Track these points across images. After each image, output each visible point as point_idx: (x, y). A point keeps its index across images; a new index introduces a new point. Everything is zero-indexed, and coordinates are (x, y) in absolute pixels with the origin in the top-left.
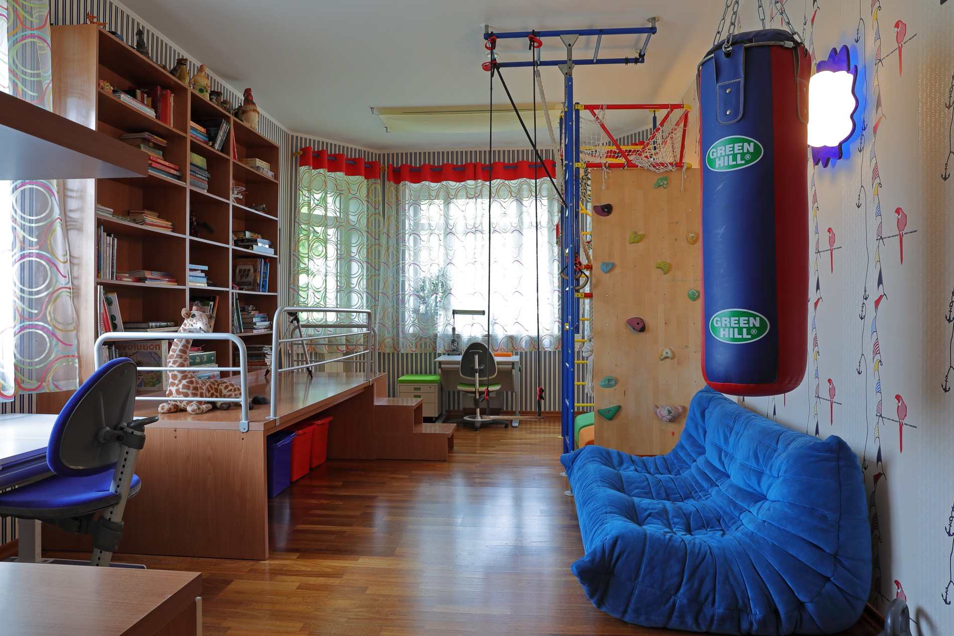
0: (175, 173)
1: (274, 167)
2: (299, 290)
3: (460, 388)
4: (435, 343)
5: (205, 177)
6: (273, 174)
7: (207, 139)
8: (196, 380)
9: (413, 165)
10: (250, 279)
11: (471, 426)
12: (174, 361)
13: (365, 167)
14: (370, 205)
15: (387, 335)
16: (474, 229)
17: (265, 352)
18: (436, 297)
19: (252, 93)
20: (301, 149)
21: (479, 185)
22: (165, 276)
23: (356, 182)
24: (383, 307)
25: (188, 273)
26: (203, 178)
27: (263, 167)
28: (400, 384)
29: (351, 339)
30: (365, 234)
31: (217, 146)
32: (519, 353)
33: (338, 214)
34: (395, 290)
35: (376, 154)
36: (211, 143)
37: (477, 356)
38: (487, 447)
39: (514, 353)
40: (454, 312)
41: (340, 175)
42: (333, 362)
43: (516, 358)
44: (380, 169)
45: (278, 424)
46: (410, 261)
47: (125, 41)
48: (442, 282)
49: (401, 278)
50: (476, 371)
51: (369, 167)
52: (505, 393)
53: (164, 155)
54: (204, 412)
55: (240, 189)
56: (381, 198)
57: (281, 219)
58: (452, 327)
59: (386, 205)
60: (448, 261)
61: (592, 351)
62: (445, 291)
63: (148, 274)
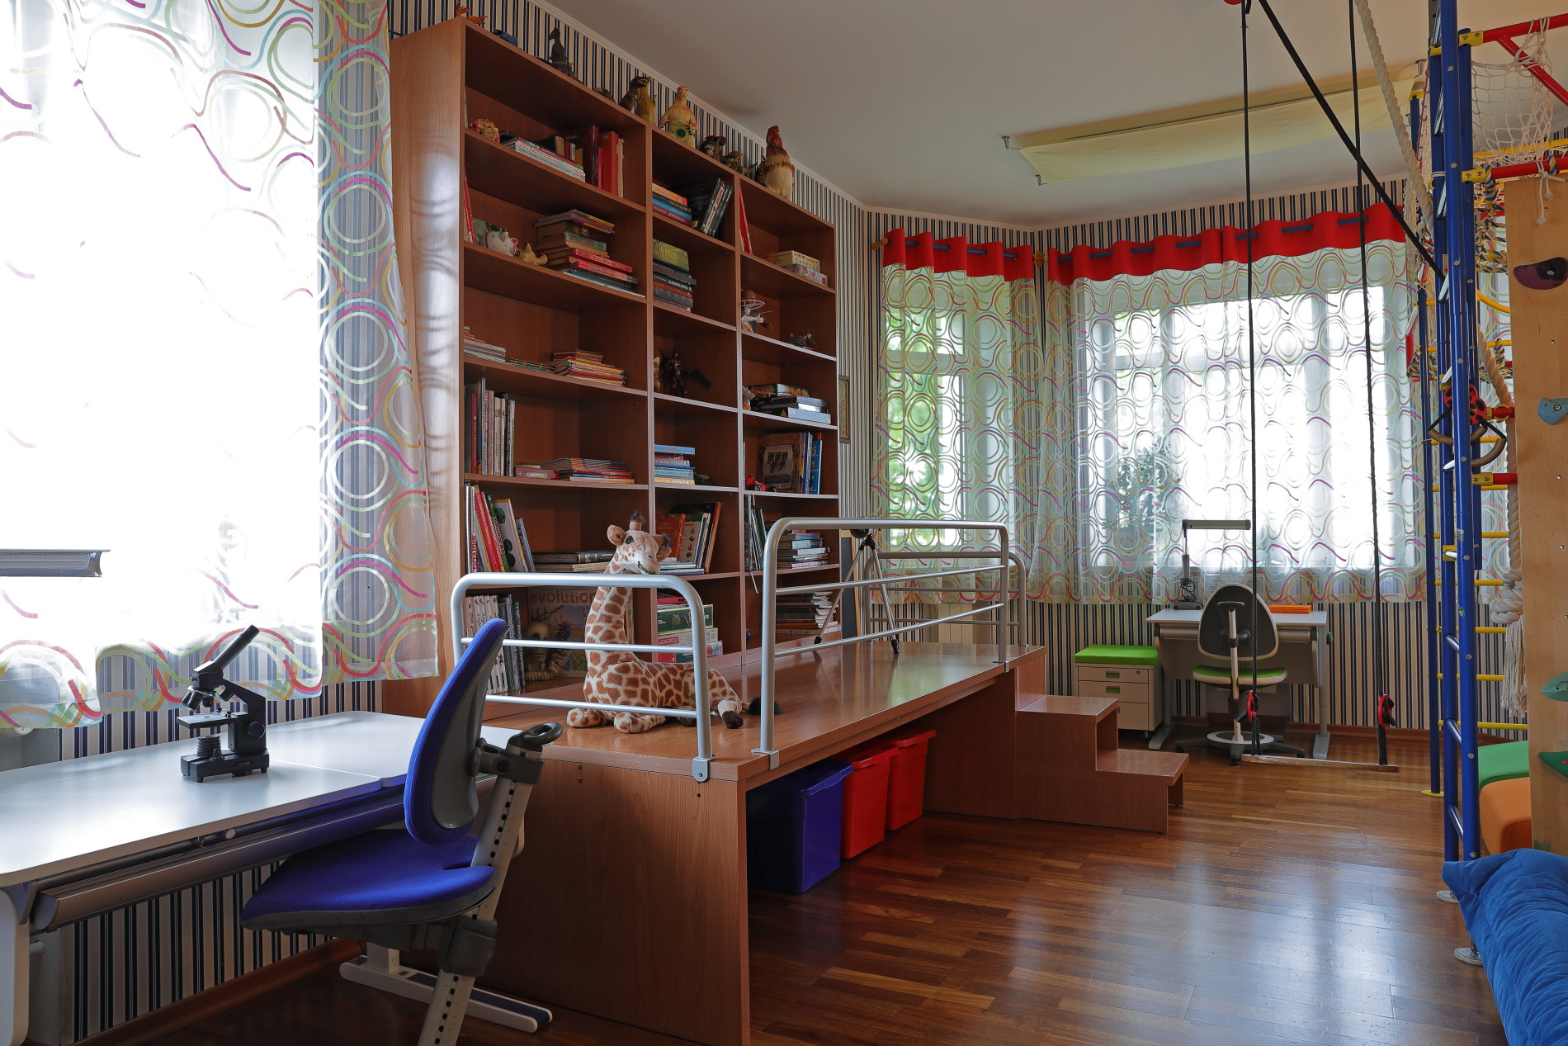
0: (625, 278)
1: (828, 266)
2: (888, 491)
3: (1199, 676)
4: (1149, 585)
5: (687, 285)
6: (825, 277)
7: (689, 217)
8: (634, 666)
9: (1097, 246)
10: (788, 470)
11: (1224, 755)
12: (595, 627)
13: (1006, 259)
14: (1017, 329)
15: (1054, 570)
16: (1222, 360)
17: (816, 604)
18: (1150, 496)
19: (780, 133)
20: (887, 235)
21: (1229, 271)
22: (612, 467)
23: (990, 287)
24: (1047, 517)
25: (651, 459)
26: (683, 286)
27: (806, 266)
28: (1078, 665)
29: (987, 578)
30: (1010, 383)
31: (707, 227)
32: (1326, 606)
33: (959, 349)
34: (1069, 483)
35: (1025, 234)
36: (696, 223)
37: (1234, 612)
38: (1258, 805)
39: (1316, 605)
40: (1187, 525)
41: (958, 276)
42: (953, 620)
43: (1319, 618)
44: (1034, 259)
45: (775, 764)
46: (1097, 428)
47: (521, 45)
48: (1161, 467)
49: (1079, 461)
50: (1232, 643)
51: (1013, 258)
52: (1296, 687)
53: (608, 250)
54: (646, 729)
55: (754, 304)
56: (1037, 313)
57: (845, 359)
58: (1182, 553)
59: (1048, 326)
60: (1172, 425)
61: (1518, 611)
62: (1166, 484)
63: (577, 464)
